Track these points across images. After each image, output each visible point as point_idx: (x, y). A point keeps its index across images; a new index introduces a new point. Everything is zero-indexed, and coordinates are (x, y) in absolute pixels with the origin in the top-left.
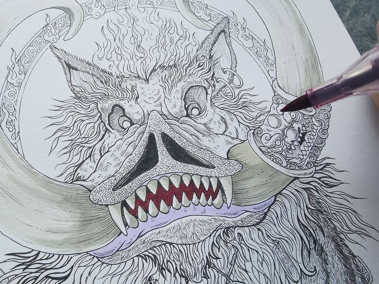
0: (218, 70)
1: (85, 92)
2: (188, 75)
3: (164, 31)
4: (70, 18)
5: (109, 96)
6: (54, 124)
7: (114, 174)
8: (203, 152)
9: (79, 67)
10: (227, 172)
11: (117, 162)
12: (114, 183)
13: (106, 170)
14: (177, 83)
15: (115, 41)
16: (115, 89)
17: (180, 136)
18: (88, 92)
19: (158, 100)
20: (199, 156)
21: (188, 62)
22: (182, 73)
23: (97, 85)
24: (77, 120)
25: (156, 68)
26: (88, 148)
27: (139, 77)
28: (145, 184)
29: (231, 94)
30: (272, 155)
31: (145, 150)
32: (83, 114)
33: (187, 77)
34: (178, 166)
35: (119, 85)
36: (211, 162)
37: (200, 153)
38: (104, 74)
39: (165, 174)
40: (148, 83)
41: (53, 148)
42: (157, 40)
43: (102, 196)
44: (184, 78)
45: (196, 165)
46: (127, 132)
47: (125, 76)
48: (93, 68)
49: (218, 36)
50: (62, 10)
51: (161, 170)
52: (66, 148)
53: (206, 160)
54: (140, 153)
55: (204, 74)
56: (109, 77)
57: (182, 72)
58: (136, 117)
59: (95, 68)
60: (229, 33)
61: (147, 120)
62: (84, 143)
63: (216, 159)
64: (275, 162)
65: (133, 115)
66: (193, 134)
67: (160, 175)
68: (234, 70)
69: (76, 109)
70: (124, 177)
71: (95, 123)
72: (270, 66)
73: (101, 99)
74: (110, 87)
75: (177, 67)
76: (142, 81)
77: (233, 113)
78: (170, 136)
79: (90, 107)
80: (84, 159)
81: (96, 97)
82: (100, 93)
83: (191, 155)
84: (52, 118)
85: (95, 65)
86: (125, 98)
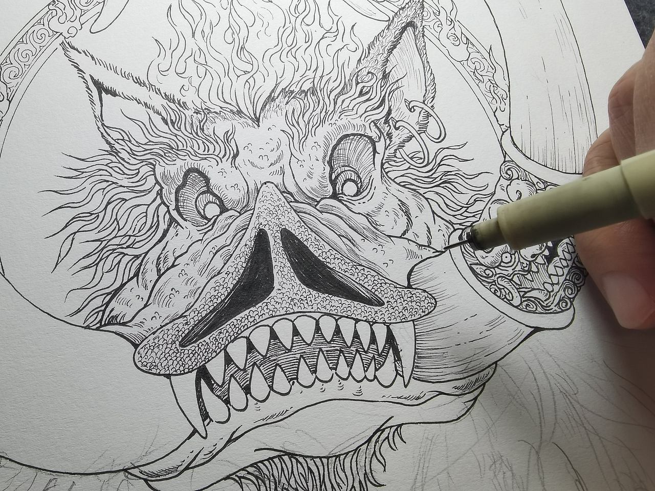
0: (398, 105)
1: (130, 141)
2: (338, 111)
3: (293, 19)
5: (178, 150)
6: (66, 206)
7: (184, 313)
8: (362, 272)
9: (119, 89)
10: (406, 313)
11: (191, 287)
12: (183, 330)
13: (168, 305)
14: (316, 127)
15: (193, 36)
16: (191, 136)
17: (318, 238)
18: (137, 142)
19: (276, 162)
20: (354, 279)
21: (339, 85)
22: (328, 106)
23: (156, 127)
24: (112, 200)
25: (276, 95)
26: (133, 258)
27: (240, 112)
28: (246, 334)
29: (421, 155)
30: (493, 282)
31: (247, 264)
32: (124, 187)
33: (337, 115)
34: (313, 299)
35: (200, 128)
36: (377, 293)
37: (356, 274)
38: (169, 104)
39: (286, 314)
40: (259, 126)
41: (62, 256)
42: (280, 37)
43: (158, 355)
44: (330, 118)
45: (347, 298)
46: (213, 227)
47: (212, 111)
49: (402, 33)
51: (278, 306)
52: (88, 256)
53: (366, 288)
54: (237, 270)
55: (371, 110)
56: (179, 110)
57: (328, 103)
58: (232, 196)
59: (151, 90)
60: (423, 29)
61: (254, 202)
62: (124, 246)
63: (385, 287)
64: (499, 297)
65: (226, 192)
66: (343, 234)
67: (275, 316)
68: (430, 105)
69: (111, 176)
70: (203, 318)
71: (149, 205)
72: (499, 101)
73: (162, 156)
74: (182, 132)
75: (317, 93)
76: (247, 121)
77: (424, 194)
78: (299, 237)
79: (139, 171)
80: (125, 280)
81: (153, 152)
82: (161, 144)
83: (338, 277)
84: (61, 194)
85: (152, 85)
86: (211, 154)
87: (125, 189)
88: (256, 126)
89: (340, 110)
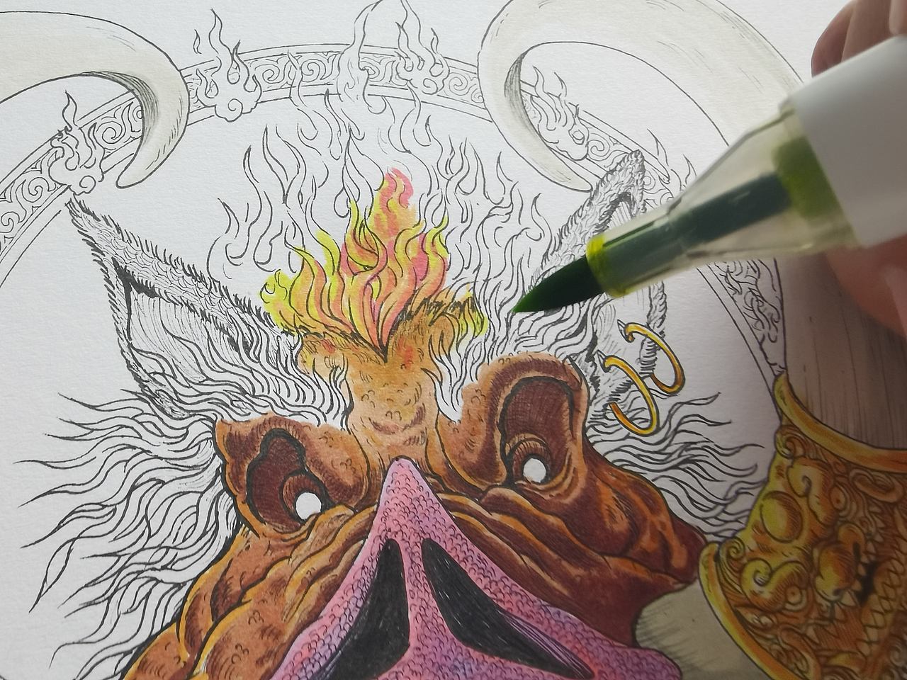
0: (607, 330)
1: (174, 377)
2: (514, 338)
3: (443, 182)
4: (142, 110)
5: (254, 396)
6: (60, 489)
8: (556, 617)
9: (160, 285)
11: (269, 643)
13: (228, 674)
14: (477, 364)
15: (285, 201)
16: (276, 373)
17: (483, 556)
18: (186, 379)
19: (414, 423)
20: (543, 631)
21: (515, 295)
22: (497, 330)
23: (218, 354)
24: (140, 481)
25: (414, 309)
26: (171, 589)
27: (356, 336)
29: (646, 414)
31: (364, 603)
32: (161, 459)
33: (511, 345)
34: (473, 666)
35: (292, 359)
36: (580, 656)
37: (546, 622)
38: (242, 315)
40: (386, 361)
41: (50, 580)
42: (422, 211)
44: (500, 349)
45: (532, 663)
46: (309, 534)
47: (312, 330)
48: (206, 291)
49: (611, 211)
50: (120, 83)
52: (94, 582)
53: (563, 647)
54: (347, 614)
55: (565, 338)
56: (258, 326)
57: (497, 325)
59: (213, 290)
60: (644, 205)
61: (378, 492)
62: (158, 566)
63: (595, 644)
65: (331, 472)
68: (657, 331)
69: (141, 438)
71: (202, 493)
72: (766, 325)
73: (228, 406)
74: (261, 365)
75: (480, 307)
76: (368, 352)
77: (653, 480)
78: (452, 555)
79: (188, 432)
80: (157, 628)
81: (212, 399)
82: (226, 384)
83: (516, 628)
84: (53, 467)
85: (214, 280)
86: (309, 406)
87: (163, 463)
88: (381, 361)
89: (516, 336)
